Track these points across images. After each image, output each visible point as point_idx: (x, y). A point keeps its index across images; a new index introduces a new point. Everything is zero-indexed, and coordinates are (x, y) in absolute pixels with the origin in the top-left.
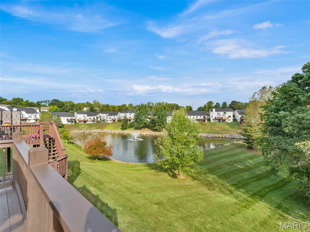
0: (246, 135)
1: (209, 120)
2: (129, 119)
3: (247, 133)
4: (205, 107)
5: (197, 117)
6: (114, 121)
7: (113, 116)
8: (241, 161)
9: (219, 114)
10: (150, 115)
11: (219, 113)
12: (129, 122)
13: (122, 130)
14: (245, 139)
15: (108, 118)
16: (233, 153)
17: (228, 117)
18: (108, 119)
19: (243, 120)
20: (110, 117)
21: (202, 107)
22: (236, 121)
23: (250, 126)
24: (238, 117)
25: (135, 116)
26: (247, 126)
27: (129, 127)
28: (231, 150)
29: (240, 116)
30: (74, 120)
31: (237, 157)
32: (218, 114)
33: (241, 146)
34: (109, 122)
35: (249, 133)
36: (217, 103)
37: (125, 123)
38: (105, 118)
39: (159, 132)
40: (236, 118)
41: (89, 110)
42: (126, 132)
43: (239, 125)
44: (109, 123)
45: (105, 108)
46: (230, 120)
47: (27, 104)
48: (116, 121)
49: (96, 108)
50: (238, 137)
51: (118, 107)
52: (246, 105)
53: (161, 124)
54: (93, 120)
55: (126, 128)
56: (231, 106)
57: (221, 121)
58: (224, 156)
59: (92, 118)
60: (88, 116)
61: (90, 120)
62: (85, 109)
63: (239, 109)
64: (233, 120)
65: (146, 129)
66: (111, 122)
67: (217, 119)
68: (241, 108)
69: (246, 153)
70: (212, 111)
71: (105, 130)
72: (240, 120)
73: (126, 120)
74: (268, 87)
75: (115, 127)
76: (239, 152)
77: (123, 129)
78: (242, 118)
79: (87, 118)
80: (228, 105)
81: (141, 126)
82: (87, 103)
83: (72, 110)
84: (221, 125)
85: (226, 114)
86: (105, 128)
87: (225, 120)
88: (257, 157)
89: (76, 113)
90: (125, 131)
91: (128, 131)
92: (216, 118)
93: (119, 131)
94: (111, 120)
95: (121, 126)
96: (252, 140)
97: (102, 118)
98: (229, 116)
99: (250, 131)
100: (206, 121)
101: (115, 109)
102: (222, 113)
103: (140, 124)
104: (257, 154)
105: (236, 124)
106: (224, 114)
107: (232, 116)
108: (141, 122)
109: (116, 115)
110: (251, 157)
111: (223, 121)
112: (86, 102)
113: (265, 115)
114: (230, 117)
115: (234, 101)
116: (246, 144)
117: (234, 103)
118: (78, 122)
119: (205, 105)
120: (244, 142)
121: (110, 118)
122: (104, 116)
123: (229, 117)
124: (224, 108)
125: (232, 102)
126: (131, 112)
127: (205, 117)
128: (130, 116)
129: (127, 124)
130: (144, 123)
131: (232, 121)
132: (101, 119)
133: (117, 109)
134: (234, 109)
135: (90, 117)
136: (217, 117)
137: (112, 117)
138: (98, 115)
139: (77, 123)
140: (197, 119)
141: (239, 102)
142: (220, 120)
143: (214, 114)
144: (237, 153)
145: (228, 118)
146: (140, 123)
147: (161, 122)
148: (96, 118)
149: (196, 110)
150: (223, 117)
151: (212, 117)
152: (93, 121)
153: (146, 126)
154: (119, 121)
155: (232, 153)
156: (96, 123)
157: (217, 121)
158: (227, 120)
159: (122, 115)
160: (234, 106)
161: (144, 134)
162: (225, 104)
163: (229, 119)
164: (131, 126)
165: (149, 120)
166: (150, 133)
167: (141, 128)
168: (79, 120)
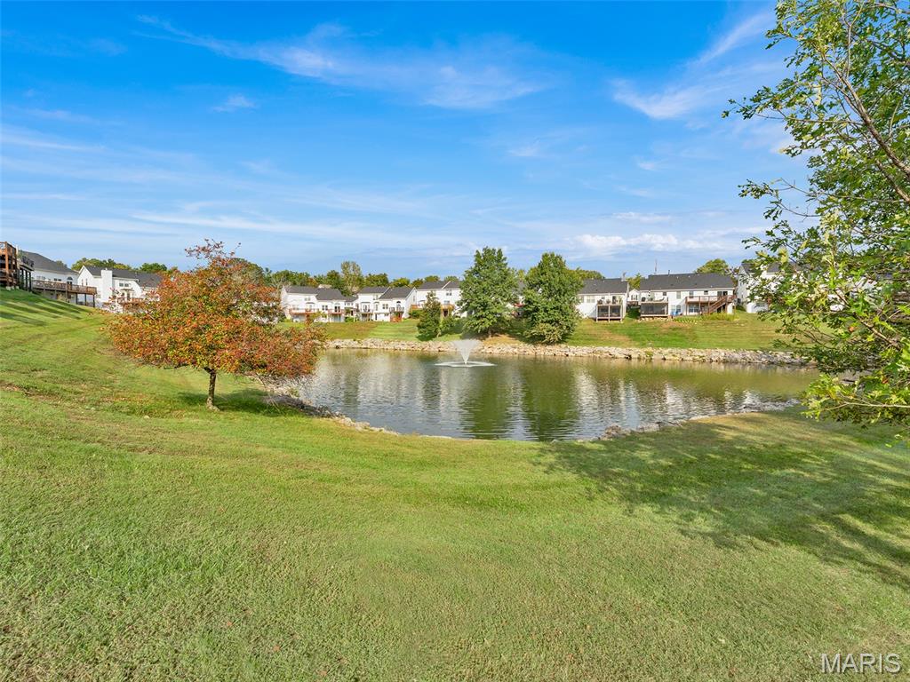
2: (443, 307)
5: (691, 292)
6: (399, 314)
7: (395, 301)
12: (444, 319)
13: (422, 340)
15: (380, 307)
18: (380, 309)
20: (385, 302)
27: (443, 333)
34: (381, 318)
37: (431, 322)
38: (372, 307)
39: (549, 347)
42: (432, 346)
44: (383, 323)
48: (403, 316)
54: (333, 311)
55: (435, 336)
59: (331, 305)
60: (319, 298)
61: (327, 312)
65: (504, 337)
66: (387, 319)
71: (367, 342)
73: (434, 309)
75: (401, 333)
77: (422, 338)
79: (318, 305)
81: (483, 327)
86: (367, 336)
89: (284, 292)
90: (430, 342)
91: (440, 344)
93: (412, 343)
94: (387, 311)
95: (419, 326)
97: (361, 307)
100: (730, 306)
103: (482, 316)
108: (484, 310)
109: (405, 295)
118: (289, 317)
121: (385, 307)
122: (366, 300)
126: (449, 287)
127: (725, 293)
128: (448, 298)
129: (437, 322)
132: (358, 310)
135: (325, 303)
137: (392, 303)
140: (689, 300)
148: (342, 308)
152: (335, 315)
153: (501, 328)
154: (414, 314)
156: (342, 321)
159: (419, 297)
161: (496, 351)
164: (453, 329)
165: (509, 306)
166: (516, 350)
167: (483, 334)
168: (294, 311)
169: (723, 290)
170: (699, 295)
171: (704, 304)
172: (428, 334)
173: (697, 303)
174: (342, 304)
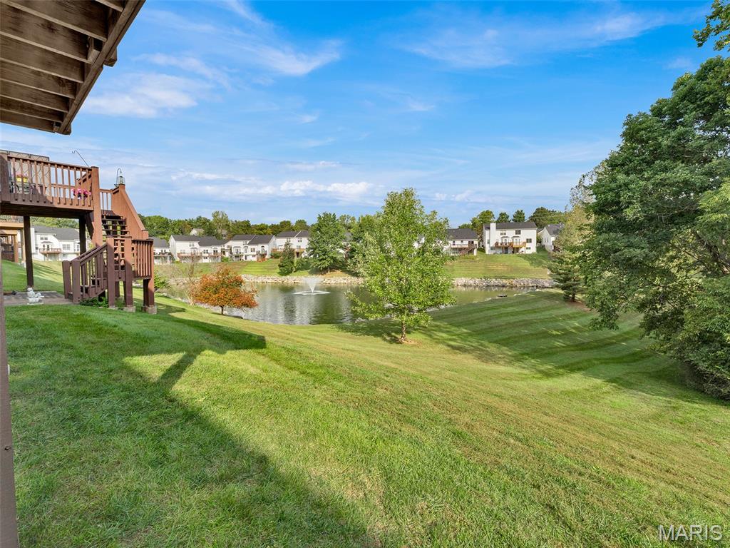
1: (482, 250)
2: (296, 250)
4: (474, 224)
5: (454, 243)
6: (263, 256)
7: (260, 246)
9: (505, 234)
10: (345, 239)
11: (504, 232)
12: (297, 259)
13: (282, 275)
14: (558, 279)
17: (525, 241)
18: (249, 252)
20: (253, 247)
22: (545, 250)
24: (549, 240)
25: (311, 242)
27: (297, 270)
28: (526, 303)
29: (553, 239)
30: (170, 254)
31: (538, 314)
32: (502, 234)
34: (250, 258)
36: (502, 215)
37: (287, 262)
38: (242, 251)
40: (543, 243)
41: (204, 233)
42: (289, 280)
44: (251, 262)
45: (240, 230)
46: (530, 248)
47: (57, 224)
48: (267, 257)
49: (219, 231)
50: (547, 285)
51: (273, 227)
54: (213, 254)
55: (291, 272)
56: (534, 220)
57: (509, 251)
59: (211, 250)
60: (201, 244)
61: (207, 255)
62: (194, 232)
64: (537, 247)
65: (338, 272)
66: (255, 259)
67: (499, 247)
69: (559, 308)
70: (489, 228)
72: (553, 246)
73: (290, 254)
75: (265, 270)
76: (544, 306)
78: (558, 244)
79: (200, 249)
80: (527, 219)
81: (324, 266)
82: (199, 219)
83: (163, 234)
84: (510, 258)
85: (520, 233)
87: (517, 249)
89: (172, 240)
90: (288, 277)
91: (295, 278)
92: (497, 244)
93: (274, 278)
94: (255, 253)
95: (280, 266)
96: (575, 281)
97: (234, 251)
98: (527, 240)
100: (475, 251)
101: (265, 231)
102: (511, 233)
103: (323, 259)
105: (543, 256)
106: (516, 234)
107: (534, 241)
108: (324, 255)
109: (267, 242)
111: (513, 252)
112: (195, 218)
114: (531, 242)
115: (543, 209)
116: (561, 290)
117: (541, 212)
118: (178, 259)
119: (474, 219)
121: (253, 250)
122: (238, 245)
123: (527, 242)
124: (518, 222)
125: (538, 210)
126: (300, 236)
127: (473, 242)
128: (299, 244)
129: (292, 263)
130: (332, 258)
131: (533, 250)
132: (231, 253)
133: (269, 231)
134: (540, 226)
135: (206, 248)
136: (500, 242)
137: (258, 248)
138: (226, 245)
139: (177, 262)
140: (452, 246)
141: (554, 212)
142: (506, 248)
143: (493, 236)
145: (524, 243)
146: (321, 258)
148: (219, 251)
150: (515, 241)
151: (489, 243)
153: (336, 266)
154: (275, 256)
155: (526, 309)
156: (220, 261)
157: (499, 251)
158: (523, 249)
159: (279, 243)
160: (540, 219)
161: (333, 282)
162: (519, 215)
163: (528, 245)
164: (303, 266)
165: (341, 251)
166: (345, 281)
167: (325, 270)
168: (182, 255)
169: (471, 240)
170: (458, 243)
171: (460, 250)
172: (285, 271)
173: (456, 249)
174: (219, 249)
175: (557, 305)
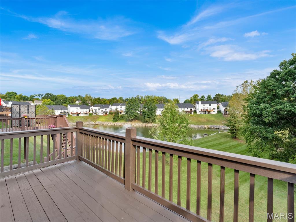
0: (230, 126)
1: (195, 112)
2: (120, 111)
3: (232, 124)
4: (191, 100)
5: (184, 109)
6: (106, 113)
8: (226, 150)
9: (205, 106)
10: (140, 107)
11: (204, 105)
12: (120, 115)
13: (114, 122)
14: (229, 129)
15: (100, 111)
16: (219, 142)
17: (213, 109)
18: (100, 112)
19: (227, 112)
20: (102, 109)
21: (189, 100)
22: (221, 113)
23: (234, 117)
24: (222, 109)
25: (126, 109)
26: (231, 117)
27: (120, 120)
28: (216, 140)
29: (224, 108)
30: (68, 112)
31: (222, 146)
32: (203, 106)
33: (226, 136)
34: (100, 114)
35: (233, 124)
36: (202, 96)
37: (117, 116)
38: (97, 111)
39: (149, 124)
40: (220, 110)
41: (82, 103)
42: (117, 124)
43: (223, 116)
44: (101, 116)
45: (96, 101)
46: (215, 112)
47: (21, 98)
48: (107, 114)
49: (88, 102)
50: (222, 128)
51: (109, 100)
52: (230, 98)
53: (151, 116)
54: (85, 113)
55: (118, 121)
56: (215, 99)
57: (207, 113)
58: (210, 145)
59: (85, 110)
60: (81, 108)
61: (83, 113)
62: (77, 102)
63: (222, 101)
64: (218, 111)
65: (137, 121)
66: (102, 114)
67: (203, 111)
68: (225, 101)
69: (230, 142)
70: (198, 103)
71: (97, 122)
72: (224, 111)
73: (117, 113)
74: (249, 81)
75: (107, 119)
76: (224, 141)
78: (226, 110)
79: (80, 111)
80: (212, 98)
81: (131, 119)
82: (79, 96)
83: (65, 103)
84: (207, 116)
85: (211, 106)
86: (97, 120)
87: (210, 112)
88: (240, 145)
89: (69, 106)
90: (117, 123)
91: (119, 123)
92: (201, 110)
93: (111, 123)
94: (103, 112)
95: (113, 118)
96: (236, 130)
97: (94, 111)
99: (233, 122)
100: (193, 112)
101: (106, 102)
102: (207, 105)
103: (131, 116)
104: (241, 143)
105: (220, 115)
106: (209, 106)
107: (216, 108)
108: (132, 114)
109: (108, 108)
110: (236, 146)
111: (208, 113)
112: (77, 96)
113: (248, 107)
114: (215, 109)
115: (218, 94)
116: (230, 134)
117: (218, 95)
118: (71, 115)
119: (191, 98)
120: (229, 132)
121: (102, 111)
122: (96, 109)
124: (209, 100)
125: (217, 94)
126: (121, 105)
127: (192, 109)
128: (121, 108)
130: (135, 115)
131: (216, 112)
132: (93, 112)
133: (108, 102)
134: (218, 102)
135: (83, 110)
136: (203, 109)
137: (104, 110)
138: (90, 108)
141: (223, 95)
142: (205, 112)
143: (200, 106)
144: (222, 143)
145: (213, 110)
146: (130, 115)
147: (151, 114)
148: (88, 111)
149: (183, 103)
150: (209, 109)
151: (198, 109)
152: (86, 114)
153: (136, 118)
154: (111, 113)
155: (217, 143)
156: (88, 115)
157: (202, 113)
158: (212, 112)
159: (113, 108)
160: (218, 99)
161: (135, 125)
162: (209, 97)
163: (214, 110)
164: (122, 118)
165: (139, 112)
166: (140, 125)
168: (72, 113)
169: (191, 108)
171: (187, 112)
172: (115, 120)
173: (185, 112)
174: (88, 110)
175: (229, 140)
